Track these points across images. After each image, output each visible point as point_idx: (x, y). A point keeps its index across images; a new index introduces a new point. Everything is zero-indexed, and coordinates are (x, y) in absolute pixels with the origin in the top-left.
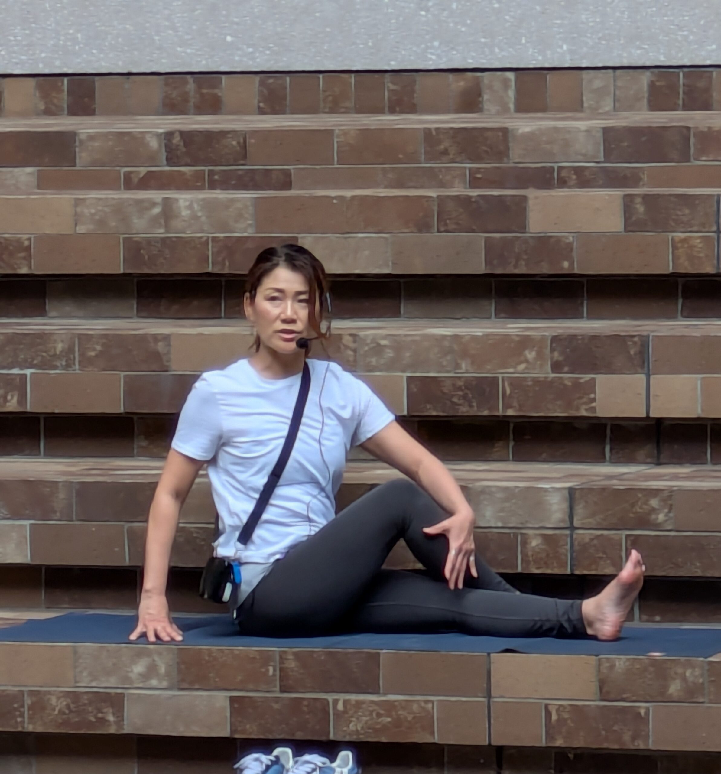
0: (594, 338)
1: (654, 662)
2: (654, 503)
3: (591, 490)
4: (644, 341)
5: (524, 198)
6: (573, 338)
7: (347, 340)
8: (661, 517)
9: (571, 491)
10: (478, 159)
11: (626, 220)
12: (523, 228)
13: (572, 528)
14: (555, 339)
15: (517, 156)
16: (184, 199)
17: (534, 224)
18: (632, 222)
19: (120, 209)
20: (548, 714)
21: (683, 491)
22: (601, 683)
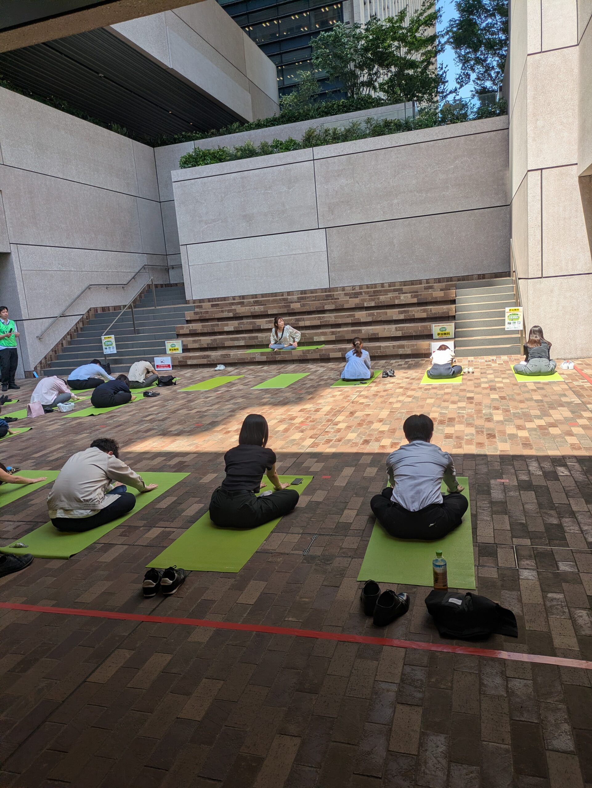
0: (299, 318)
2: (307, 334)
4: (304, 318)
5: (290, 305)
6: (297, 318)
10: (285, 301)
14: (295, 319)
15: (289, 300)
16: (256, 307)
17: (292, 307)
18: (301, 306)
19: (250, 309)
20: (298, 356)
21: (309, 333)
22: (303, 352)
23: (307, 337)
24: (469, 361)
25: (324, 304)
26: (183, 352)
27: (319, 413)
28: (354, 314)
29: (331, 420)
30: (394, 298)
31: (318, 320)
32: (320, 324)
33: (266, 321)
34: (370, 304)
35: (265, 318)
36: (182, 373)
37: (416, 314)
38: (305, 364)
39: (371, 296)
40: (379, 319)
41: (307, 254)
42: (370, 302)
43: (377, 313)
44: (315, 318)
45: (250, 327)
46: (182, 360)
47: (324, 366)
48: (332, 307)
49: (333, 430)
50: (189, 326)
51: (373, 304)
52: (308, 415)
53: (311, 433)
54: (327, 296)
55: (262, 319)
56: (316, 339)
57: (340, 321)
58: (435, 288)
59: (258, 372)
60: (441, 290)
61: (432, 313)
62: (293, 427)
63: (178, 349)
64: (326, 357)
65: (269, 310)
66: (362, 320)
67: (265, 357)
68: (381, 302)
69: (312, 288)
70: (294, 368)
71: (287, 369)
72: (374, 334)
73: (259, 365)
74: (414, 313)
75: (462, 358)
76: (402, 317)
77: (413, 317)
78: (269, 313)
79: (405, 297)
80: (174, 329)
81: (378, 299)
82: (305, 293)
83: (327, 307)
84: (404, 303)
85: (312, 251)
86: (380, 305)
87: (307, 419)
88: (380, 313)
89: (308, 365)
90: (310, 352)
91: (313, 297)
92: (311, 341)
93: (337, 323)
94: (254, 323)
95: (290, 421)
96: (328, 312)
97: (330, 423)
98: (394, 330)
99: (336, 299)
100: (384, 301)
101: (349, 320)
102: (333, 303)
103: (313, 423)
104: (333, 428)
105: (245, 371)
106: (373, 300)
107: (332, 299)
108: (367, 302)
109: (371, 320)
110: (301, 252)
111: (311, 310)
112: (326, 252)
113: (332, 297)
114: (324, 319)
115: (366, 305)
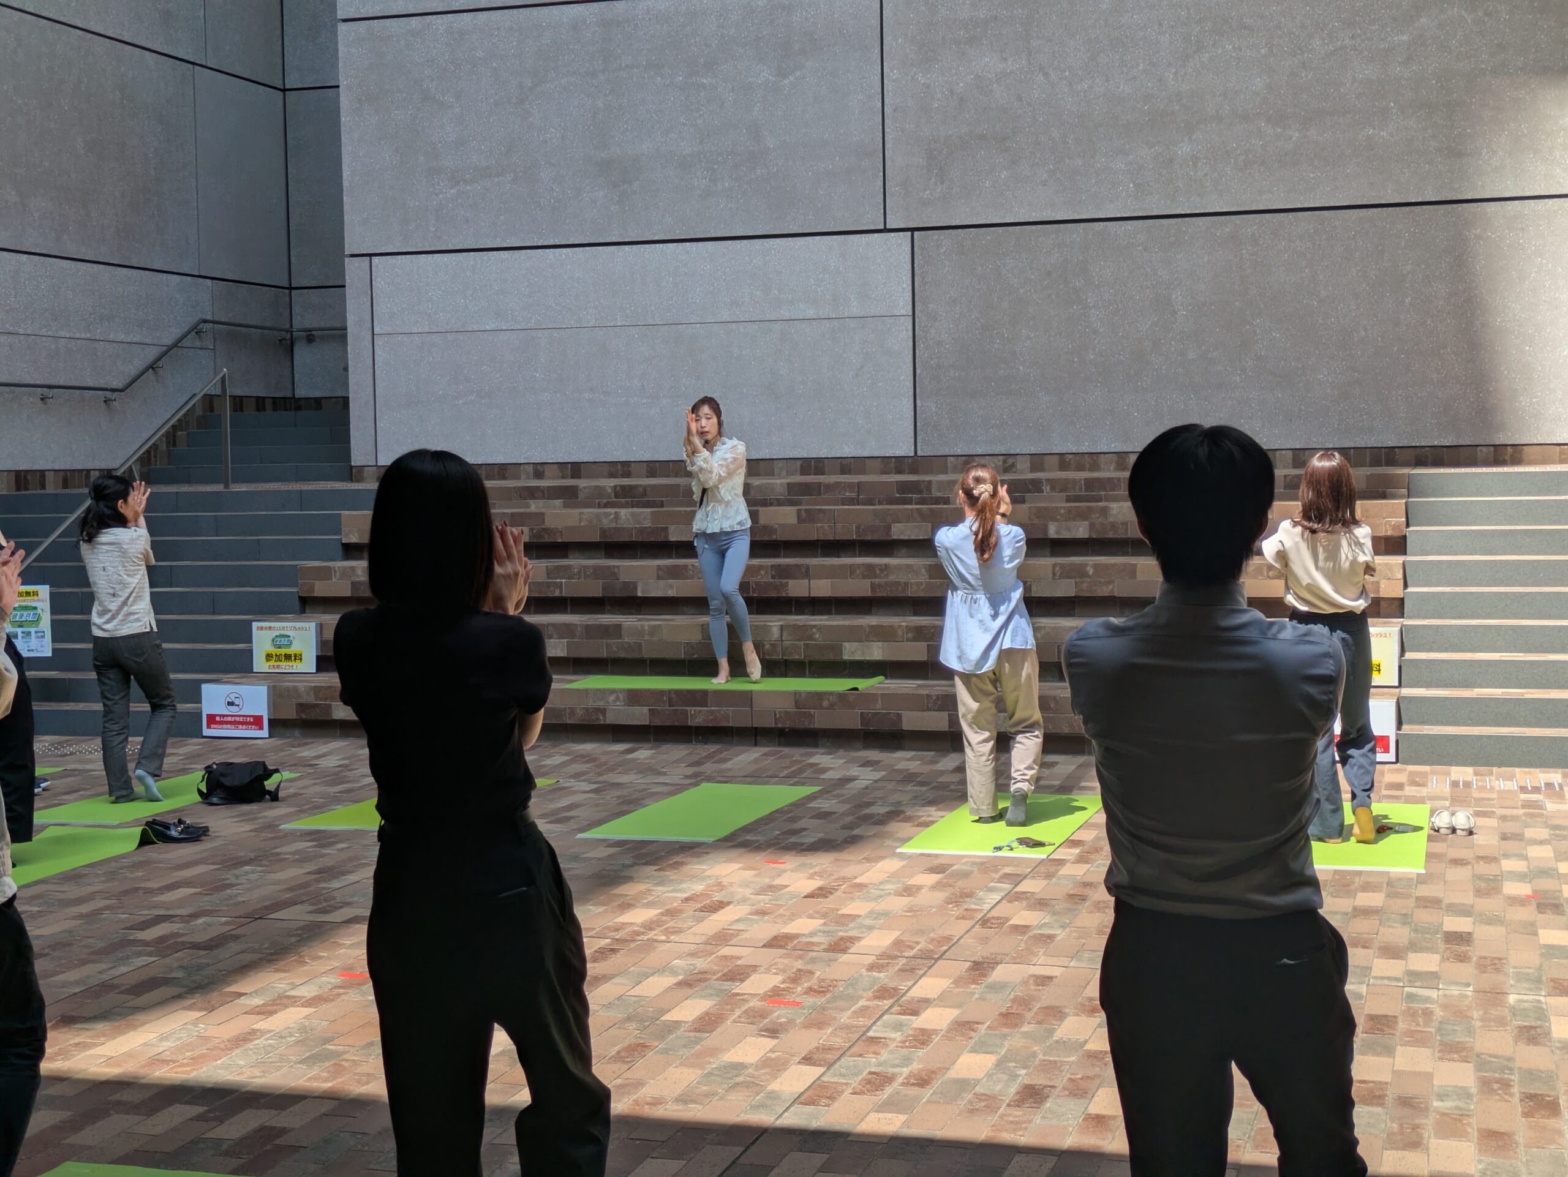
0: (788, 565)
3: (792, 626)
4: (807, 567)
5: (758, 511)
6: (780, 565)
8: (816, 636)
9: (781, 626)
11: (798, 518)
13: (782, 641)
14: (772, 566)
16: (623, 512)
17: (764, 521)
18: (800, 520)
19: (597, 516)
20: (775, 714)
21: (825, 626)
22: (796, 702)
23: (815, 640)
24: (1455, 784)
25: (889, 519)
26: (319, 669)
27: (844, 958)
29: (895, 989)
31: (864, 577)
32: (869, 594)
33: (659, 568)
34: (1069, 529)
35: (655, 556)
36: (306, 752)
38: (803, 750)
39: (1077, 499)
40: (1105, 591)
41: (836, 322)
42: (1072, 524)
43: (1096, 566)
44: (852, 569)
45: (595, 589)
46: (311, 700)
47: (878, 762)
49: (897, 1036)
50: (352, 569)
51: (1081, 531)
52: (799, 965)
53: (807, 1040)
54: (903, 487)
55: (642, 557)
56: (851, 651)
59: (611, 769)
62: (738, 1012)
63: (298, 657)
64: (886, 727)
65: (671, 528)
67: (645, 710)
68: (1113, 526)
69: (847, 451)
70: (755, 761)
71: (728, 765)
73: (617, 740)
75: (1426, 768)
78: (673, 538)
80: (289, 576)
81: (1104, 511)
82: (819, 471)
83: (900, 532)
85: (855, 311)
86: (1110, 536)
87: (795, 980)
88: (1107, 566)
89: (811, 755)
90: (825, 704)
91: (850, 486)
92: (831, 657)
94: (612, 573)
95: (727, 985)
96: (904, 551)
97: (887, 1003)
99: (938, 501)
103: (820, 1000)
104: (898, 1027)
105: (558, 760)
106: (1082, 515)
107: (922, 501)
108: (1056, 520)
109: (1072, 593)
110: (811, 313)
111: (837, 538)
112: (910, 319)
113: (920, 492)
114: (886, 575)
115: (1057, 532)
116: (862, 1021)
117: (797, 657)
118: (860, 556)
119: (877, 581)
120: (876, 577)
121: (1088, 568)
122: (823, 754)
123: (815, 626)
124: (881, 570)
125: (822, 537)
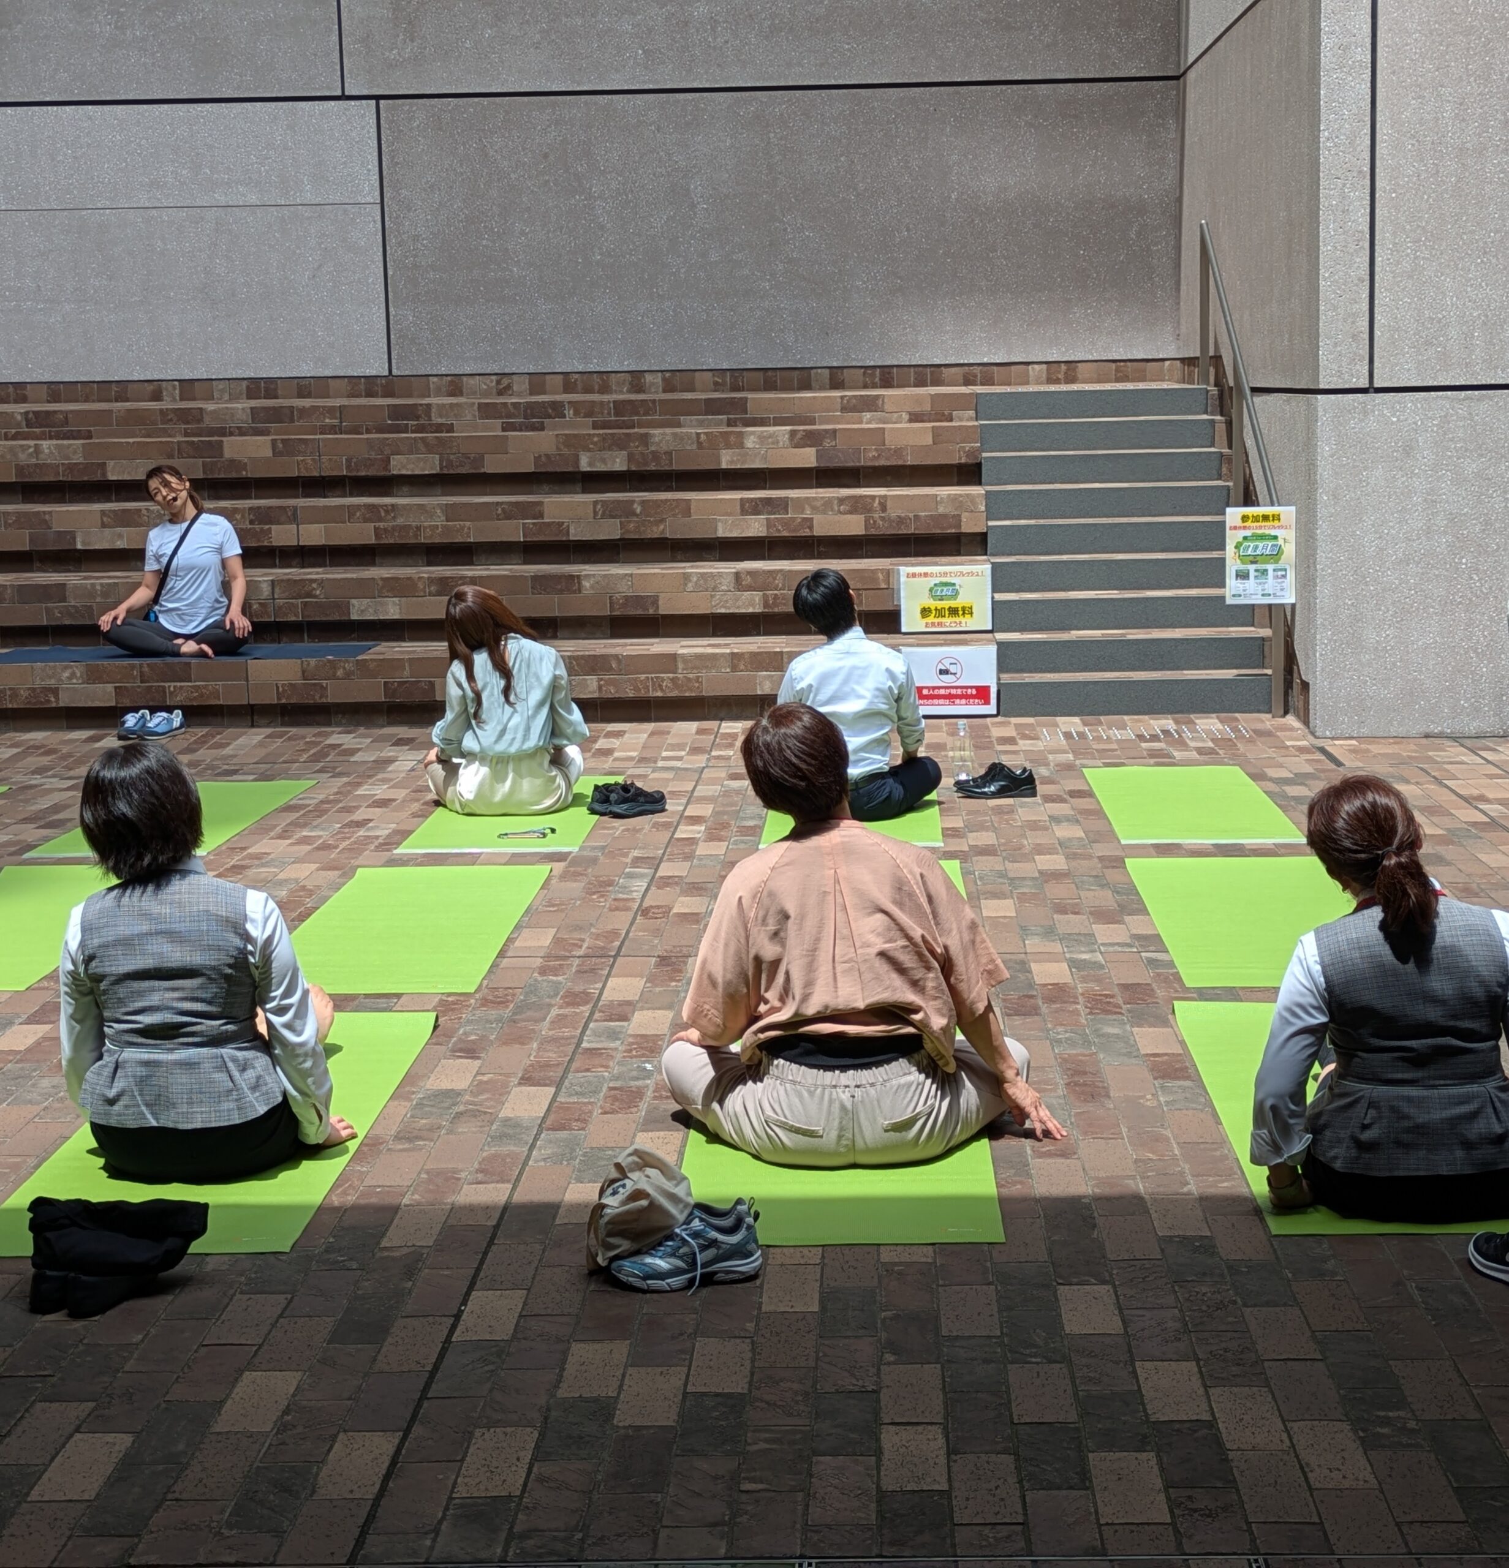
0: (270, 508)
1: (329, 661)
2: (314, 585)
3: (282, 581)
4: (295, 508)
5: (220, 441)
6: (259, 508)
7: (144, 512)
8: (318, 592)
9: (273, 581)
10: (188, 423)
11: (274, 450)
12: (221, 456)
13: (274, 599)
14: (250, 509)
15: (207, 421)
16: (44, 445)
17: (228, 454)
18: (277, 452)
20: (278, 688)
21: (328, 580)
22: (303, 672)
23: (315, 597)
25: (387, 451)
28: (541, 503)
29: (585, 993)
30: (714, 443)
31: (366, 521)
32: (373, 541)
33: (103, 513)
34: (604, 461)
37: (818, 519)
38: (317, 730)
39: (605, 425)
40: (655, 532)
41: (285, 210)
42: (607, 454)
43: (643, 503)
44: (351, 510)
48: (429, 465)
49: (617, 1045)
51: (618, 463)
54: (396, 412)
56: (361, 610)
57: (471, 532)
58: (888, 407)
60: (915, 417)
61: (890, 520)
64: (417, 698)
65: (111, 464)
66: (576, 533)
68: (656, 456)
69: (307, 369)
70: (260, 744)
71: (228, 751)
72: (639, 600)
74: (808, 514)
76: (755, 527)
77: (806, 532)
78: (112, 477)
79: (762, 438)
81: (645, 439)
82: (272, 394)
83: (401, 465)
84: (757, 464)
85: (309, 197)
86: (652, 467)
88: (657, 504)
89: (327, 735)
90: (340, 673)
91: (331, 410)
92: (336, 617)
93: (459, 539)
94: (41, 521)
96: (405, 489)
97: (585, 1009)
98: (727, 584)
99: (439, 428)
100: (669, 453)
101: (514, 531)
102: (430, 448)
106: (619, 444)
107: (420, 429)
108: (589, 450)
109: (617, 535)
110: (253, 199)
111: (323, 474)
112: (378, 207)
113: (417, 418)
114: (394, 518)
115: (590, 464)
116: (567, 1032)
117: (293, 619)
118: (351, 495)
119: (382, 525)
120: (380, 520)
121: (635, 506)
122: (340, 733)
123: (314, 581)
124: (387, 512)
125: (304, 473)
